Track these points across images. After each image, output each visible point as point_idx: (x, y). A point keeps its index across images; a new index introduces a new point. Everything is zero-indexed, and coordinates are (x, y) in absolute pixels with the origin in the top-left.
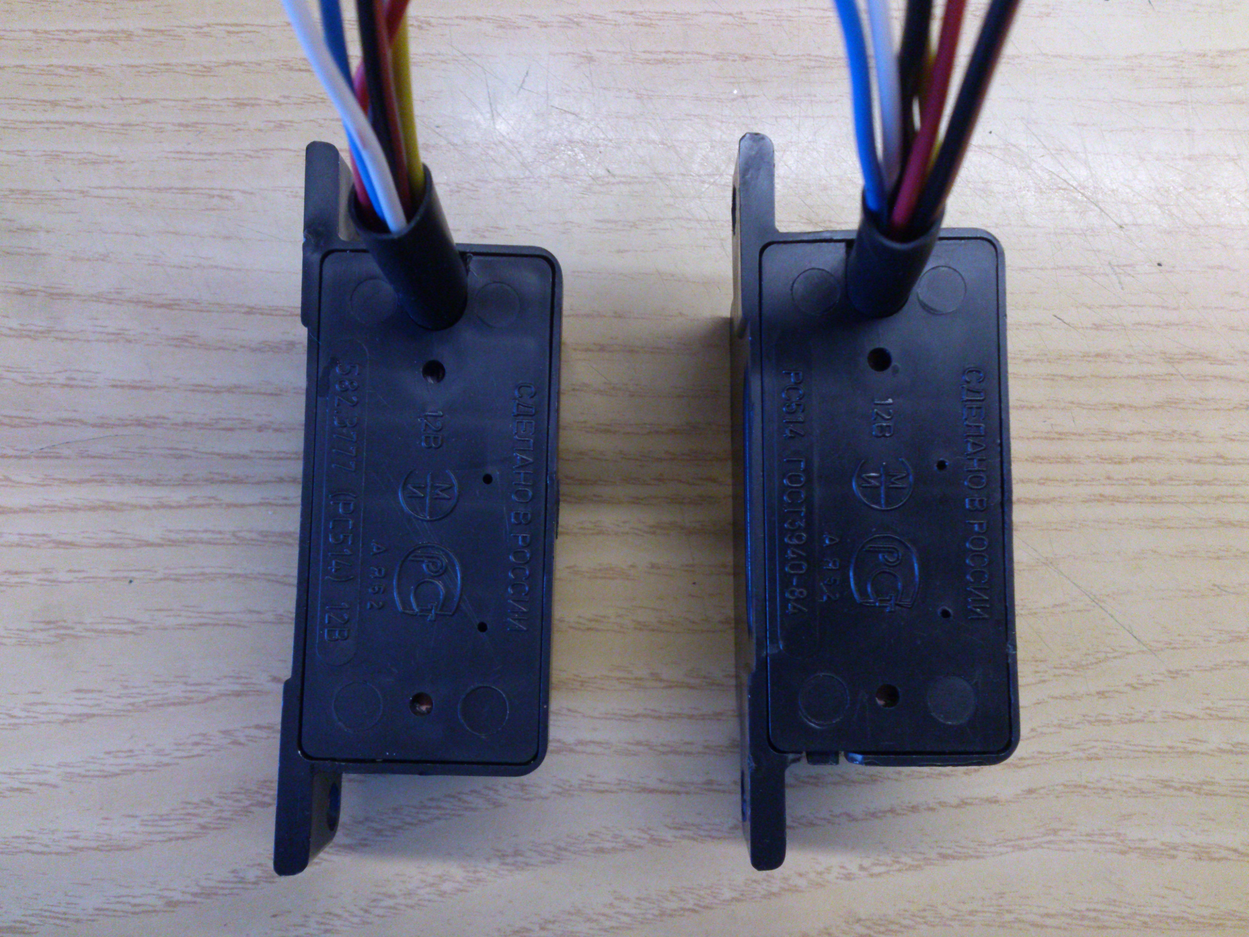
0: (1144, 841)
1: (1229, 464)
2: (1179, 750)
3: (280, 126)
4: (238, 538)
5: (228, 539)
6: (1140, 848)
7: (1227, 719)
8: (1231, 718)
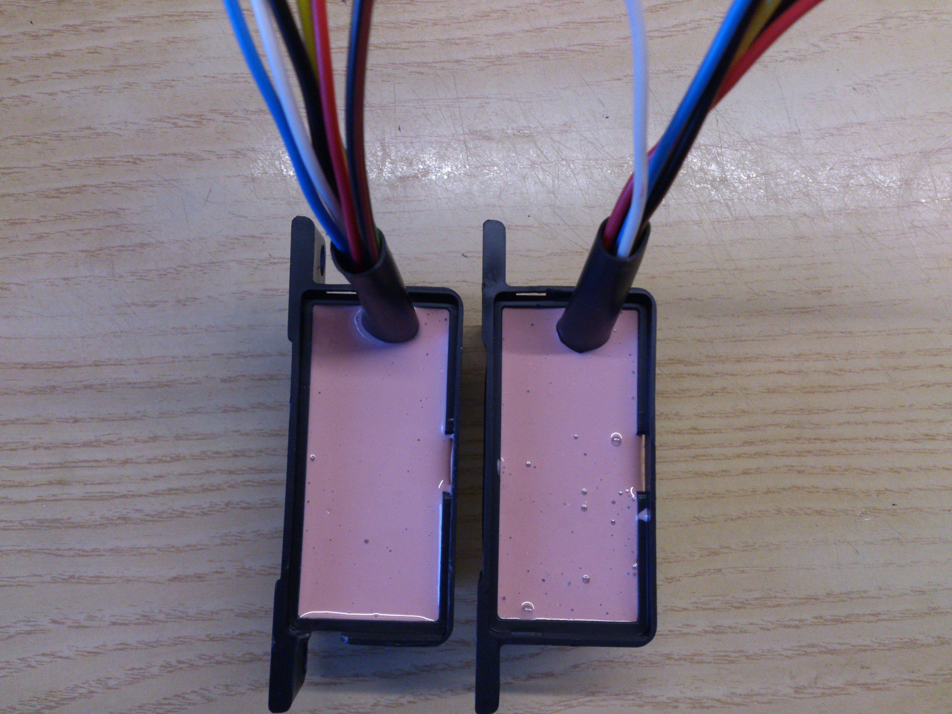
0: (655, 697)
1: (701, 433)
2: (677, 632)
3: (40, 237)
4: (23, 525)
5: (17, 526)
6: (652, 702)
7: (708, 609)
8: (712, 609)
